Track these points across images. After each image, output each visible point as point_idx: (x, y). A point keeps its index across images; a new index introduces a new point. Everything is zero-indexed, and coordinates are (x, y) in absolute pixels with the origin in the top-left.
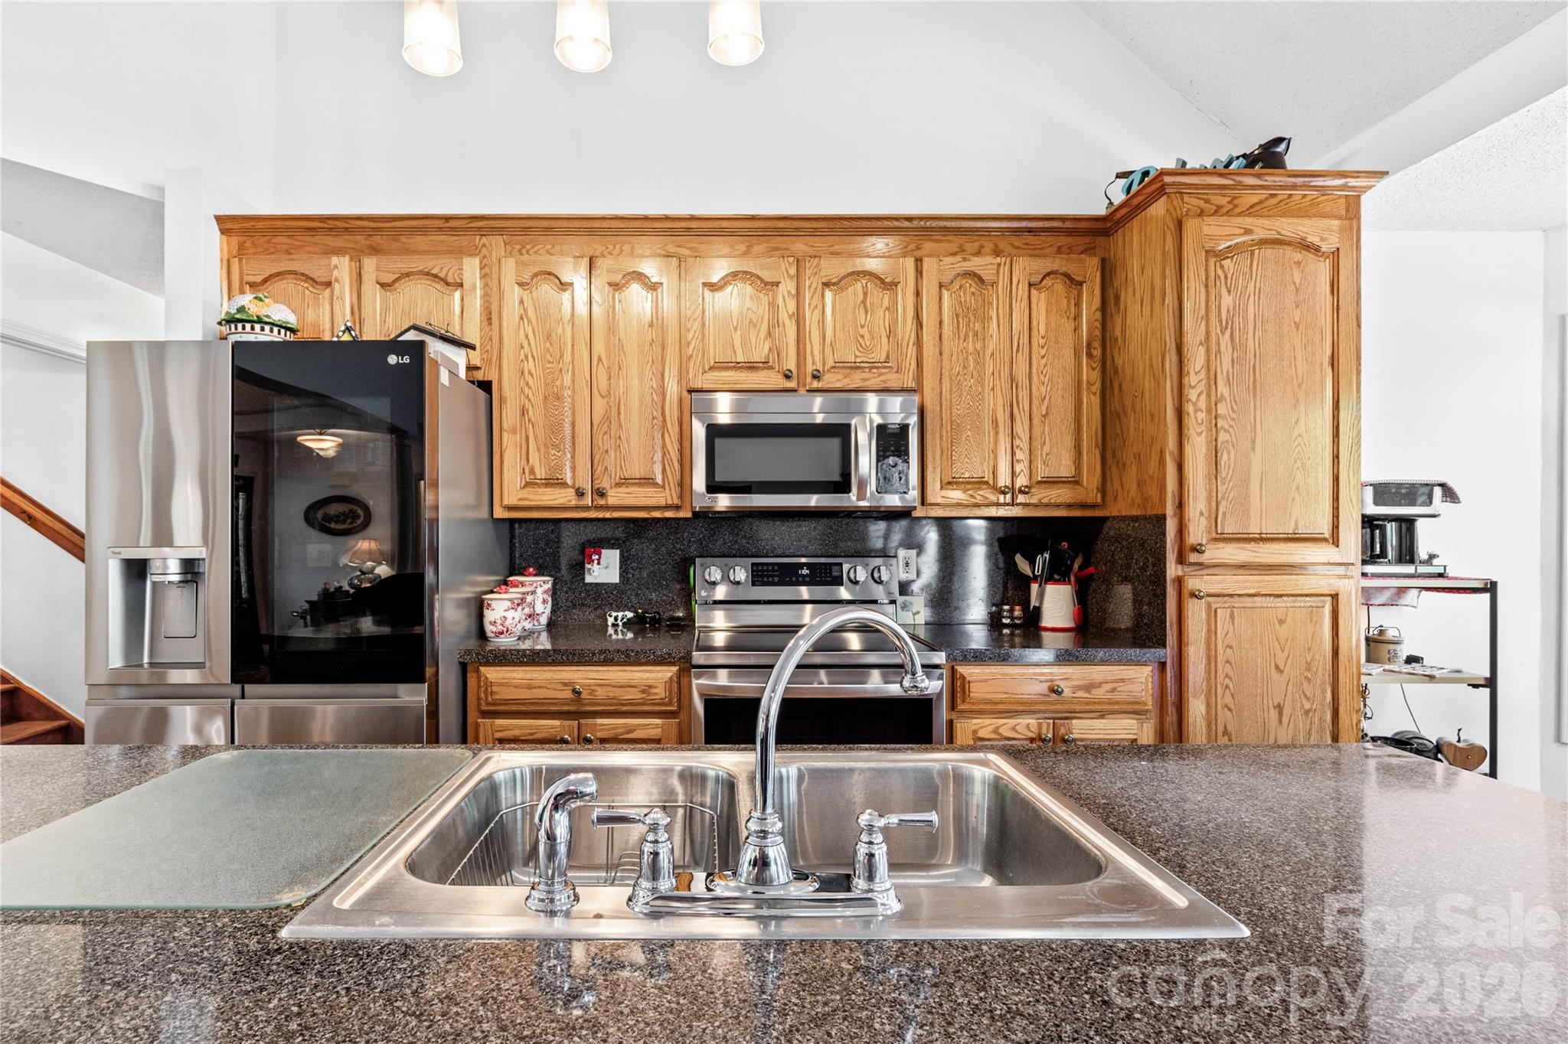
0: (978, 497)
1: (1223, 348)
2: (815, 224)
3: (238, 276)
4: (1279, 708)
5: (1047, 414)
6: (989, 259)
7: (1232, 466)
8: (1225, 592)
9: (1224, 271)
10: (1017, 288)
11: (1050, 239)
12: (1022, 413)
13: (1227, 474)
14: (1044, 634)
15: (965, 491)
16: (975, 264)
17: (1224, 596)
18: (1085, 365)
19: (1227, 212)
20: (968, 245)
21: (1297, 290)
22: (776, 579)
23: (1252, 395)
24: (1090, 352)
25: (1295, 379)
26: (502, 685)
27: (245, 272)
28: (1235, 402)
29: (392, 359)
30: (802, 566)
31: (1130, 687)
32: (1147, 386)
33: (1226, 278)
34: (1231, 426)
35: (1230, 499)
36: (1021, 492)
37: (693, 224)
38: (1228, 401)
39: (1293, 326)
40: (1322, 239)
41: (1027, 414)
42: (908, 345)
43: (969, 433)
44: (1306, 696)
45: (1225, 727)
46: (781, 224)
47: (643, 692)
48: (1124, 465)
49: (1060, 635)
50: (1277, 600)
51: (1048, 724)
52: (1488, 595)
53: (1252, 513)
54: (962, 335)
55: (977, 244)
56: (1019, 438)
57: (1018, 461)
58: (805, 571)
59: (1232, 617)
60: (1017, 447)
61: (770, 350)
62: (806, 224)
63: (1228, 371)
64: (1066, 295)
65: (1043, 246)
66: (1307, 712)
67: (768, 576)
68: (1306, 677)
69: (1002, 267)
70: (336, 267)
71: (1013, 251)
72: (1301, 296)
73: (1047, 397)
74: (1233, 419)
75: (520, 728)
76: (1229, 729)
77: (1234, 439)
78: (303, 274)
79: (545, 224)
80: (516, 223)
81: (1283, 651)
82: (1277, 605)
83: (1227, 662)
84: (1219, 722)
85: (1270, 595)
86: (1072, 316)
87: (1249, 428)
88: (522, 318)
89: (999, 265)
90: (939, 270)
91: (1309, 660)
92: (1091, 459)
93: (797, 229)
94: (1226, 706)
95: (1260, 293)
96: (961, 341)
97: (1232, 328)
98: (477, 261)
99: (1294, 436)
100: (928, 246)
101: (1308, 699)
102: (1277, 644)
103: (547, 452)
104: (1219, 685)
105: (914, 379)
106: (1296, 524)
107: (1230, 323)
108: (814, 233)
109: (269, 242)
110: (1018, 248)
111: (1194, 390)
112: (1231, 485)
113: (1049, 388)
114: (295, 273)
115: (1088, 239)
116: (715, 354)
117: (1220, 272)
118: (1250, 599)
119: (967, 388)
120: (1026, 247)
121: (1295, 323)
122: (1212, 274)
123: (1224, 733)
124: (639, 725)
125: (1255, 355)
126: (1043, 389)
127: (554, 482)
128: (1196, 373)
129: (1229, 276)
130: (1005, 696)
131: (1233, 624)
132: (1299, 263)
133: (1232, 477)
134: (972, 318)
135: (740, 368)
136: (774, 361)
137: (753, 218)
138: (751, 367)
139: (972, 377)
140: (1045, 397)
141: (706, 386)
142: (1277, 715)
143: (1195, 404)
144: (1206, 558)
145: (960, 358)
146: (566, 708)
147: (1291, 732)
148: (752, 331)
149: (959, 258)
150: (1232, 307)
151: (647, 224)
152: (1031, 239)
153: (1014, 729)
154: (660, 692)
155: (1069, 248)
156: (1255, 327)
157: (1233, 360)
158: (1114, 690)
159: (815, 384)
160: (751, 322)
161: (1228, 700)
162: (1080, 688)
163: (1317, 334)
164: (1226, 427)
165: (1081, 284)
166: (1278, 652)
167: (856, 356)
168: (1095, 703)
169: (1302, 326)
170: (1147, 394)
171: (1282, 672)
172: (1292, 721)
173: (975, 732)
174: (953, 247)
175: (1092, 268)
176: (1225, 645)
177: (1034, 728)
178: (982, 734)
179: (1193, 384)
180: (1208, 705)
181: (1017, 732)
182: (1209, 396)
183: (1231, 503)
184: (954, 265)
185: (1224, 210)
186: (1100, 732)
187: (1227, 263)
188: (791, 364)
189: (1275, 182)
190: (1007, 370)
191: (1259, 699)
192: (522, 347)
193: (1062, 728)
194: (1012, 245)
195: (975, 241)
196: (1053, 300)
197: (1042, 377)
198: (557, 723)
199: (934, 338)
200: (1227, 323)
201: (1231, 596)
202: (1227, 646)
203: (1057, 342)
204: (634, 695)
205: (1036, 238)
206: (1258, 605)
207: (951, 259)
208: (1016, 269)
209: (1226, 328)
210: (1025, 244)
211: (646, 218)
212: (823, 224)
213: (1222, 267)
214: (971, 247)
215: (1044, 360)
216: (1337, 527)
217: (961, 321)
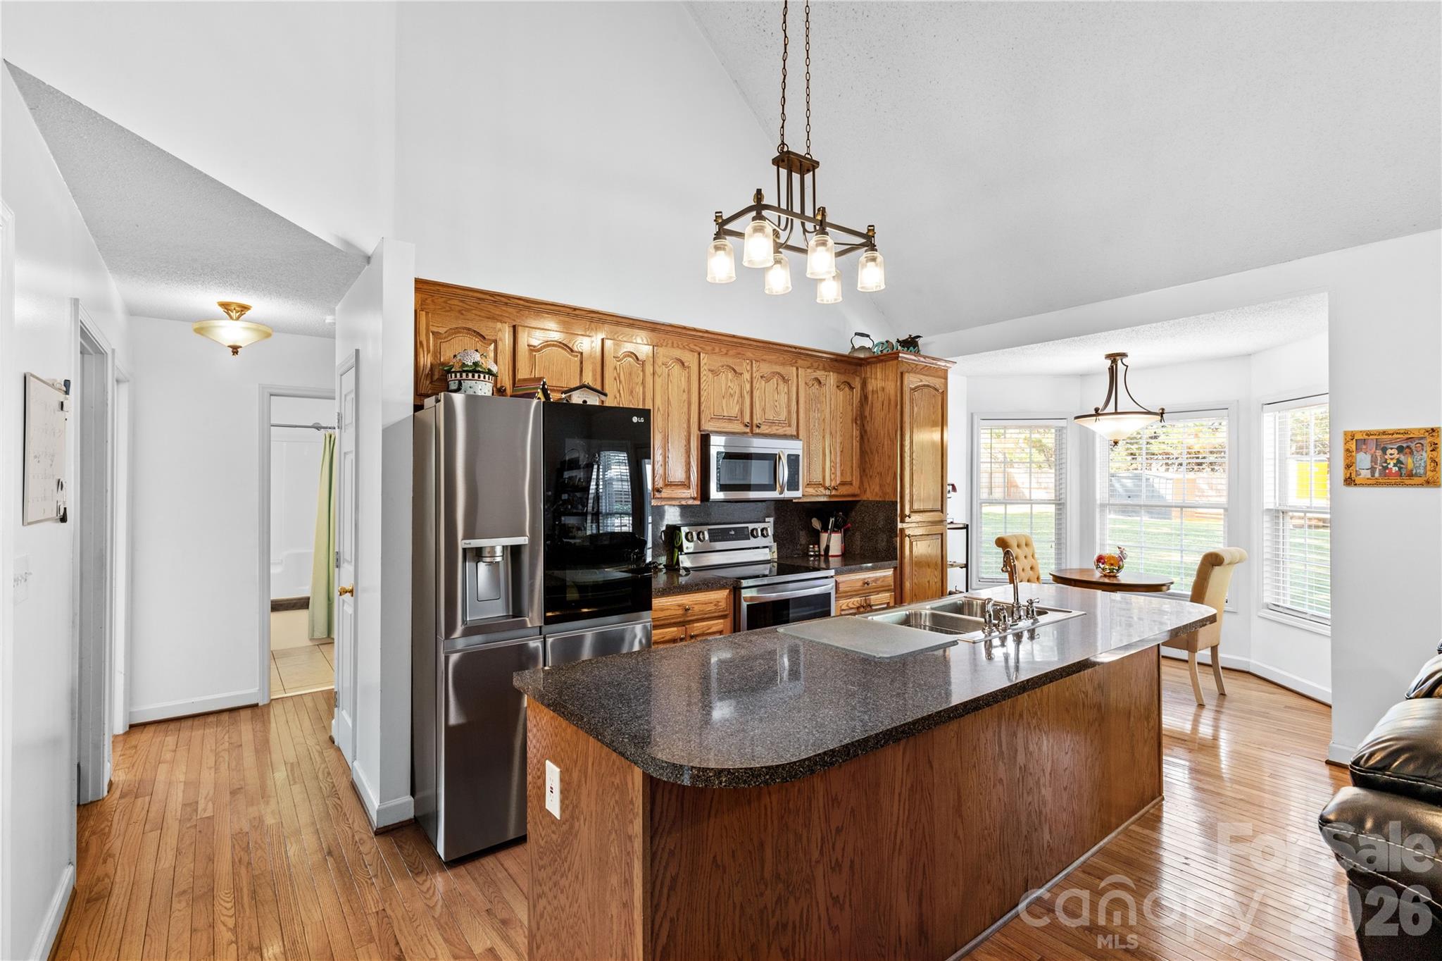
0: (819, 492)
3: (424, 326)
4: (929, 582)
5: (843, 450)
6: (823, 373)
7: (917, 480)
8: (915, 534)
9: (915, 397)
10: (832, 388)
11: (842, 365)
13: (915, 484)
14: (830, 559)
15: (814, 489)
16: (818, 374)
17: (915, 536)
20: (814, 363)
21: (934, 407)
22: (720, 538)
24: (856, 422)
27: (431, 323)
29: (635, 419)
30: (731, 529)
31: (888, 579)
32: (886, 443)
36: (834, 489)
37: (706, 335)
40: (940, 387)
41: (836, 450)
42: (793, 413)
43: (816, 459)
45: (915, 592)
46: (744, 342)
47: (715, 605)
48: (871, 477)
49: (836, 558)
50: (928, 537)
52: (965, 530)
55: (818, 364)
56: (833, 462)
58: (733, 533)
59: (917, 545)
61: (738, 410)
62: (755, 343)
64: (849, 393)
65: (840, 368)
66: (936, 583)
67: (716, 536)
69: (827, 377)
70: (500, 330)
72: (935, 409)
78: (475, 331)
82: (928, 539)
84: (913, 590)
85: (926, 535)
86: (851, 403)
88: (615, 379)
89: (825, 376)
90: (804, 376)
91: (936, 562)
92: (856, 473)
93: (750, 345)
94: (915, 583)
96: (813, 412)
100: (800, 362)
101: (936, 577)
105: (795, 431)
109: (445, 302)
110: (828, 368)
111: (907, 447)
112: (917, 488)
114: (469, 329)
115: (854, 367)
116: (714, 410)
118: (921, 537)
119: (815, 436)
120: (834, 367)
122: (912, 398)
128: (907, 440)
130: (850, 588)
131: (917, 547)
132: (934, 396)
133: (917, 485)
135: (724, 419)
136: (740, 417)
137: (734, 336)
138: (730, 419)
139: (817, 431)
141: (710, 429)
143: (907, 453)
144: (910, 520)
145: (813, 421)
146: (679, 620)
148: (730, 399)
149: (810, 370)
150: (917, 413)
151: (684, 331)
153: (853, 603)
154: (723, 604)
155: (849, 370)
156: (923, 421)
158: (883, 581)
159: (759, 432)
160: (729, 394)
161: (916, 580)
162: (873, 581)
165: (853, 388)
167: (774, 416)
168: (877, 587)
170: (886, 446)
173: (841, 607)
174: (808, 364)
175: (857, 381)
177: (859, 602)
178: (843, 607)
180: (911, 583)
183: (916, 496)
184: (809, 373)
185: (914, 370)
186: (879, 600)
187: (915, 393)
188: (747, 419)
190: (829, 428)
192: (616, 398)
193: (868, 601)
194: (830, 366)
195: (816, 362)
196: (844, 394)
197: (841, 432)
198: (675, 629)
199: (803, 410)
203: (846, 416)
204: (711, 607)
205: (838, 364)
207: (808, 371)
208: (831, 378)
211: (685, 328)
212: (761, 345)
213: (914, 395)
214: (815, 365)
215: (842, 424)
217: (813, 402)
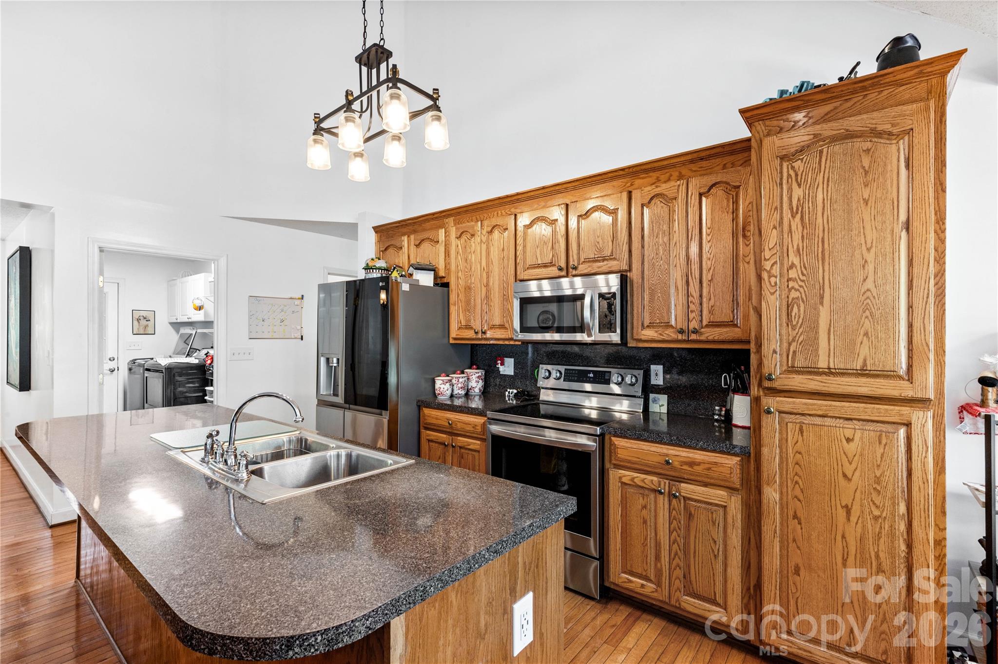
0: (664, 335)
1: (794, 228)
2: (574, 184)
4: (848, 510)
5: (712, 279)
6: (674, 183)
7: (802, 316)
8: (795, 411)
9: (795, 171)
10: (691, 199)
11: (717, 160)
12: (694, 281)
13: (798, 322)
15: (656, 332)
16: (663, 188)
17: (796, 414)
18: (741, 243)
19: (803, 124)
20: (662, 176)
21: (866, 172)
22: (576, 378)
23: (820, 262)
24: (745, 234)
25: (864, 245)
26: (429, 416)
27: (380, 247)
28: (805, 268)
29: (381, 284)
30: (590, 372)
31: (721, 469)
33: (797, 175)
34: (801, 286)
35: (799, 341)
36: (693, 332)
37: (519, 197)
38: (799, 267)
39: (862, 202)
40: (893, 125)
41: (698, 280)
42: (623, 244)
43: (659, 295)
44: (874, 504)
45: (795, 512)
47: (473, 427)
50: (846, 422)
51: (665, 483)
53: (821, 352)
54: (655, 234)
55: (668, 174)
56: (693, 296)
57: (692, 312)
58: (591, 375)
59: (801, 431)
60: (691, 302)
61: (553, 256)
62: (569, 185)
63: (798, 245)
64: (726, 197)
65: (714, 166)
66: (876, 518)
67: (572, 376)
68: (875, 489)
69: (681, 187)
70: (404, 240)
71: (690, 174)
72: (870, 177)
73: (712, 268)
74: (803, 281)
75: (434, 436)
76: (799, 515)
77: (804, 296)
78: (395, 245)
79: (465, 209)
80: (455, 211)
81: (851, 463)
82: (845, 426)
83: (797, 463)
84: (790, 507)
85: (840, 418)
86: (731, 210)
87: (817, 287)
88: (458, 253)
89: (679, 186)
90: (641, 196)
91: (878, 475)
92: (745, 309)
94: (796, 497)
95: (828, 181)
96: (655, 238)
97: (801, 212)
98: (444, 230)
99: (863, 291)
100: (636, 183)
101: (877, 507)
102: (844, 457)
103: (466, 313)
104: (789, 481)
105: (626, 264)
106: (865, 360)
107: (800, 209)
108: (575, 188)
110: (695, 171)
111: (768, 262)
112: (801, 330)
113: (713, 261)
114: (392, 245)
115: (742, 155)
116: (530, 261)
117: (792, 173)
118: (821, 419)
119: (658, 267)
120: (701, 169)
121: (864, 199)
122: (785, 175)
123: (794, 516)
124: (472, 443)
125: (824, 230)
126: (709, 263)
127: (468, 327)
128: (770, 250)
129: (800, 173)
130: (638, 460)
131: (802, 436)
132: (868, 150)
133: (801, 324)
134: (662, 222)
135: (540, 267)
136: (555, 262)
137: (544, 188)
138: (545, 266)
139: (661, 260)
140: (710, 269)
141: (526, 278)
142: (845, 514)
143: (769, 272)
144: (776, 385)
145: (654, 248)
147: (859, 530)
148: (545, 247)
149: (653, 187)
150: (802, 197)
152: (704, 164)
153: (643, 480)
154: (480, 429)
155: (732, 164)
156: (823, 209)
157: (803, 236)
158: (709, 469)
159: (574, 272)
160: (544, 242)
161: (798, 492)
162: (686, 463)
163: (887, 206)
164: (797, 287)
165: (738, 187)
166: (846, 464)
167: (595, 254)
168: (697, 475)
169: (871, 203)
171: (850, 480)
172: (860, 521)
173: (620, 478)
174: (653, 180)
175: (746, 174)
176: (794, 451)
177: (656, 483)
178: (624, 480)
179: (767, 258)
180: (781, 493)
181: (645, 483)
182: (782, 264)
183: (800, 344)
184: (650, 191)
185: (801, 123)
186: (699, 495)
187: (797, 164)
188: (562, 263)
189: (842, 91)
190: (684, 253)
191: (827, 498)
193: (674, 487)
194: (691, 170)
195: (666, 173)
196: (717, 202)
197: (708, 254)
198: (445, 436)
199: (638, 238)
200: (797, 209)
201: (803, 415)
202: (797, 452)
203: (719, 230)
204: (470, 428)
205: (708, 161)
206: (827, 424)
207: (649, 188)
208: (690, 186)
209: (797, 213)
210: (700, 168)
212: (580, 183)
213: (793, 168)
215: (710, 243)
216: (911, 366)
217: (655, 225)
